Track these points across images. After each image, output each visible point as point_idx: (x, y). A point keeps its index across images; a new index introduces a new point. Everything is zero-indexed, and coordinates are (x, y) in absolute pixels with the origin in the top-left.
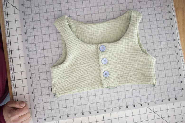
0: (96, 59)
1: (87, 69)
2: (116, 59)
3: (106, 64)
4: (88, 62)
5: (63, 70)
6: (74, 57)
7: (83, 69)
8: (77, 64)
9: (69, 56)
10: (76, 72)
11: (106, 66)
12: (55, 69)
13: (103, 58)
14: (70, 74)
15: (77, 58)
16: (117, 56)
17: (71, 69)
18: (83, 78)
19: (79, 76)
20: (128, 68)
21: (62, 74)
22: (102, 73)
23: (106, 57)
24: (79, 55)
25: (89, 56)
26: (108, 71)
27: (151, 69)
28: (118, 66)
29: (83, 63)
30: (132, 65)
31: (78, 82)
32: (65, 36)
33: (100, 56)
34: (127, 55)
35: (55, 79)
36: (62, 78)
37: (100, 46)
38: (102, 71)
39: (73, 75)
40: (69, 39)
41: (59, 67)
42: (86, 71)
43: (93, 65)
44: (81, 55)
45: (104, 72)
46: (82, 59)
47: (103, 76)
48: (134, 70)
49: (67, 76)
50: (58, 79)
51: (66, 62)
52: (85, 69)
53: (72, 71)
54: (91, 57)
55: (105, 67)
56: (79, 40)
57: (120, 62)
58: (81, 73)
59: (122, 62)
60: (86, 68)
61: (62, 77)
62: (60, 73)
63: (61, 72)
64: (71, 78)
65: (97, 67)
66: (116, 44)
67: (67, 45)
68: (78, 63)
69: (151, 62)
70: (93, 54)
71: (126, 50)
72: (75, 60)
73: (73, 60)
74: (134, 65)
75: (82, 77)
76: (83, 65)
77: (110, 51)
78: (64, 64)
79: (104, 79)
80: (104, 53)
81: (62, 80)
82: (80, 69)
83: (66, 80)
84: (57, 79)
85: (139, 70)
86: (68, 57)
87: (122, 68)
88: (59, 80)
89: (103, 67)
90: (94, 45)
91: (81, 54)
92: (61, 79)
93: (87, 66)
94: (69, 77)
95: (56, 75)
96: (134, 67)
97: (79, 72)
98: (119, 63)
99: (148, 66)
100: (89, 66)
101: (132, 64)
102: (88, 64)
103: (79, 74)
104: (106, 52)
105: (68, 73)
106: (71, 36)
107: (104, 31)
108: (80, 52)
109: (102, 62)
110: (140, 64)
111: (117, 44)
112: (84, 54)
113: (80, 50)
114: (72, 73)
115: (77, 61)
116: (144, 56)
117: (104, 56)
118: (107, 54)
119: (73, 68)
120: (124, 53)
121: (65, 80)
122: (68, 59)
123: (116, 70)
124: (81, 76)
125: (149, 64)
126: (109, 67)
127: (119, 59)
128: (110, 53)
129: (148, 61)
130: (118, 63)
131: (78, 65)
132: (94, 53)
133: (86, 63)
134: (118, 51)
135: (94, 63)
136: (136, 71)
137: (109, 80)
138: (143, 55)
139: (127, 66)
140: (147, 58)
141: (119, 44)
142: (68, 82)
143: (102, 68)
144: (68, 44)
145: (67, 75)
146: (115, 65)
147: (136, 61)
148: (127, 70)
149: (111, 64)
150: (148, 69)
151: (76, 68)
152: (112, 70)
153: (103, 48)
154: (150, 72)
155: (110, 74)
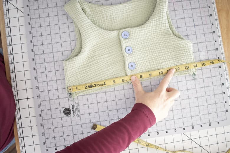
0: (118, 48)
2: (143, 47)
4: (108, 52)
5: (79, 64)
6: (92, 47)
8: (95, 56)
9: (86, 45)
10: (95, 65)
11: (131, 56)
12: (69, 63)
13: (127, 46)
14: (87, 68)
15: (95, 49)
16: (144, 43)
17: (89, 62)
18: (104, 73)
19: (98, 70)
20: (159, 57)
22: (127, 65)
24: (97, 45)
25: (109, 45)
26: (134, 63)
27: (187, 56)
28: (146, 55)
29: (103, 54)
31: (99, 77)
32: (79, 21)
33: (123, 44)
34: (157, 42)
35: (69, 75)
36: (77, 74)
37: (122, 32)
38: (127, 63)
39: (91, 68)
40: (83, 25)
41: (74, 60)
43: (115, 55)
44: (100, 45)
45: (129, 64)
46: (101, 49)
47: (128, 69)
48: (166, 59)
49: (83, 70)
50: (73, 74)
51: (82, 54)
52: (105, 61)
53: (90, 64)
54: (111, 46)
56: (95, 26)
58: (101, 66)
60: (107, 60)
61: (78, 72)
62: (75, 67)
63: (77, 67)
64: (89, 73)
65: (120, 58)
66: (141, 29)
67: (82, 32)
68: (97, 54)
69: (187, 46)
70: (115, 42)
71: (154, 36)
72: (93, 51)
73: (91, 51)
74: (167, 53)
75: (103, 70)
76: (104, 56)
77: (134, 38)
78: (80, 56)
79: (129, 72)
80: (127, 40)
81: (78, 75)
82: (100, 62)
83: (83, 75)
85: (173, 58)
86: (84, 47)
87: (152, 58)
88: (74, 76)
89: (128, 57)
90: (115, 31)
91: (99, 43)
93: (107, 57)
94: (86, 72)
96: (166, 55)
97: (99, 65)
98: (147, 52)
99: (184, 52)
100: (111, 57)
101: (163, 52)
102: (110, 55)
103: (99, 67)
104: (130, 38)
105: (85, 67)
106: (87, 22)
107: (126, 14)
108: (98, 40)
109: (126, 52)
110: (174, 52)
111: (143, 29)
112: (103, 43)
113: (99, 38)
115: (95, 52)
116: (177, 40)
117: (127, 44)
118: (131, 41)
119: (91, 60)
120: (152, 39)
121: (81, 76)
122: (83, 49)
123: (144, 60)
124: (101, 70)
125: (184, 50)
126: (136, 57)
127: (147, 47)
128: (135, 40)
129: (183, 46)
130: (145, 51)
131: (97, 56)
132: (116, 40)
133: (106, 54)
134: (144, 37)
136: (169, 61)
138: (175, 40)
139: (158, 54)
140: (181, 43)
141: (144, 29)
143: (126, 58)
144: (84, 31)
146: (142, 55)
147: (168, 48)
148: (157, 59)
149: (137, 53)
150: (184, 56)
151: (94, 60)
152: (139, 61)
153: (126, 35)
154: (187, 59)
155: (137, 65)
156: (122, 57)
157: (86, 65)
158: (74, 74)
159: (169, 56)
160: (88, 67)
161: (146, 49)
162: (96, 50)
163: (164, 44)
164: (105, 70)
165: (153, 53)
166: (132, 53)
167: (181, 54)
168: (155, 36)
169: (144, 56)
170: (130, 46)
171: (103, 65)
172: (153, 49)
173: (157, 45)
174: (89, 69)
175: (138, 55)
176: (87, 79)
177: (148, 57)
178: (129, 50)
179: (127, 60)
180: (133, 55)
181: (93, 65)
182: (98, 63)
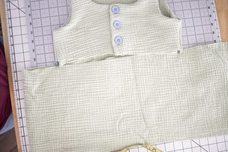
0: (107, 22)
1: (96, 34)
2: (131, 24)
4: (97, 25)
5: (67, 33)
6: (81, 19)
7: (91, 34)
8: (83, 28)
9: (75, 16)
10: (83, 36)
11: (119, 31)
12: (57, 32)
13: (116, 21)
14: (75, 38)
16: (133, 20)
17: (77, 33)
18: (91, 44)
19: (85, 41)
20: (145, 35)
21: (65, 38)
22: (114, 39)
23: (120, 20)
25: (99, 19)
26: (121, 37)
27: (174, 34)
28: (134, 31)
29: (91, 27)
30: (150, 32)
31: (85, 48)
33: (112, 18)
34: (145, 20)
36: (65, 43)
37: (113, 7)
38: (113, 37)
39: (78, 40)
41: (62, 30)
42: (94, 36)
43: (103, 29)
44: (89, 17)
45: (116, 38)
46: (90, 22)
47: (114, 42)
48: (153, 37)
49: (71, 41)
50: (60, 43)
51: (71, 24)
52: (93, 33)
53: (78, 36)
54: (100, 20)
55: (117, 31)
57: (136, 28)
58: (89, 38)
59: (138, 28)
60: (95, 33)
62: (62, 36)
63: (64, 36)
64: (76, 44)
65: (108, 31)
66: (131, 6)
68: (85, 26)
69: (174, 25)
70: (104, 16)
72: (82, 23)
73: (80, 23)
74: (154, 31)
75: (90, 42)
76: (92, 29)
77: (124, 14)
78: (69, 26)
79: (115, 46)
80: (117, 15)
81: (65, 45)
82: (87, 34)
83: (70, 45)
85: (159, 36)
86: (73, 18)
87: (139, 35)
88: (61, 45)
89: (115, 31)
91: (88, 16)
92: (63, 44)
93: (95, 30)
94: (73, 42)
95: (57, 39)
96: (153, 33)
97: (86, 36)
98: (134, 29)
99: (171, 31)
100: (99, 30)
101: (151, 30)
102: (98, 28)
103: (86, 39)
104: (119, 14)
105: (72, 38)
108: (88, 13)
109: (114, 26)
110: (161, 30)
111: (133, 6)
112: (92, 16)
113: (88, 11)
114: (78, 38)
115: (84, 24)
117: (116, 18)
118: (121, 16)
120: (141, 17)
121: (69, 46)
122: (73, 20)
123: (131, 36)
124: (88, 41)
125: (172, 28)
126: (123, 32)
127: (135, 24)
128: (124, 16)
129: (170, 25)
131: (85, 29)
132: (105, 14)
133: (94, 27)
134: (133, 15)
135: (104, 27)
136: (156, 39)
137: (122, 48)
138: (163, 18)
139: (145, 32)
140: (169, 21)
141: (135, 6)
142: (73, 48)
143: (113, 32)
144: (75, 3)
145: (71, 39)
146: (130, 31)
147: (156, 27)
148: (144, 37)
149: (125, 28)
150: (171, 34)
151: (82, 32)
152: (126, 36)
153: (116, 10)
154: (173, 37)
155: (123, 40)
156: (110, 31)
157: (74, 36)
158: (62, 43)
159: (155, 35)
160: (76, 38)
161: (134, 26)
162: (85, 22)
163: (152, 23)
164: (92, 42)
165: (141, 31)
166: (120, 28)
167: (168, 32)
168: (144, 15)
169: (132, 32)
170: (119, 21)
171: (90, 37)
172: (141, 26)
173: (145, 24)
174: (76, 40)
175: (126, 30)
177: (135, 34)
178: (117, 25)
179: (114, 34)
180: (121, 30)
181: (81, 36)
182: (85, 35)
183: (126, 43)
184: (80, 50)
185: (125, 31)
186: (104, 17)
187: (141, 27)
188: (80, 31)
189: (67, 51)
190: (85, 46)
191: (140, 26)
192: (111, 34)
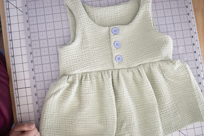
0: (108, 42)
1: (98, 54)
2: (129, 43)
3: (119, 48)
4: (99, 46)
5: (73, 52)
7: (94, 53)
8: (87, 47)
10: (87, 55)
11: (119, 50)
12: (63, 51)
13: (116, 41)
14: (79, 57)
16: (130, 39)
17: (81, 52)
18: (94, 63)
19: (89, 60)
21: (71, 56)
22: (115, 58)
23: (119, 40)
25: (101, 39)
26: (121, 56)
28: (132, 49)
29: (94, 47)
33: (112, 39)
35: (63, 62)
36: (71, 62)
37: (112, 29)
38: (114, 55)
42: (97, 56)
43: (105, 49)
44: (92, 38)
45: (117, 57)
46: (93, 42)
47: (115, 61)
49: (76, 59)
50: (67, 62)
52: (96, 53)
53: (83, 54)
54: (103, 40)
55: (117, 51)
57: (134, 46)
59: (136, 46)
60: (98, 52)
61: (71, 60)
62: (68, 55)
64: (81, 62)
65: (109, 51)
66: (129, 27)
68: (89, 46)
71: (139, 33)
75: (93, 61)
76: (95, 49)
77: (123, 34)
79: (117, 64)
80: (117, 35)
82: (91, 53)
83: (76, 63)
84: (65, 62)
87: (137, 52)
88: (67, 64)
89: (116, 51)
90: (107, 27)
91: (92, 36)
92: (69, 63)
93: (98, 50)
94: (78, 61)
100: (101, 50)
102: (100, 48)
103: (90, 58)
104: (119, 34)
105: (77, 57)
108: (91, 34)
109: (114, 46)
112: (95, 37)
113: (92, 32)
114: (82, 57)
116: (159, 35)
117: (116, 39)
118: (120, 37)
120: (137, 35)
121: (74, 64)
123: (130, 54)
124: (91, 60)
126: (122, 51)
127: (133, 42)
128: (123, 36)
130: (131, 47)
132: (106, 36)
133: (97, 47)
134: (131, 34)
135: (105, 47)
141: (132, 26)
143: (114, 51)
148: (142, 52)
149: (124, 48)
151: (87, 51)
152: (125, 55)
153: (115, 31)
155: (123, 59)
156: (111, 50)
157: (79, 55)
160: (81, 57)
161: (132, 44)
164: (95, 61)
171: (93, 57)
173: (142, 41)
174: (81, 59)
176: (79, 67)
177: (133, 51)
178: (117, 44)
179: (115, 53)
180: (120, 49)
181: (85, 55)
182: (89, 54)
183: (126, 61)
184: (84, 68)
185: (124, 50)
186: (105, 38)
187: (138, 45)
188: (84, 50)
189: (72, 69)
190: (89, 64)
191: (137, 43)
192: (112, 54)
